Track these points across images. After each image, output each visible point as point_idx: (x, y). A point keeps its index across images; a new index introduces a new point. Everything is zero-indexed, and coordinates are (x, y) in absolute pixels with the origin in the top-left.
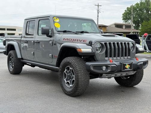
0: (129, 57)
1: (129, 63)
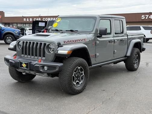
1: (25, 62)
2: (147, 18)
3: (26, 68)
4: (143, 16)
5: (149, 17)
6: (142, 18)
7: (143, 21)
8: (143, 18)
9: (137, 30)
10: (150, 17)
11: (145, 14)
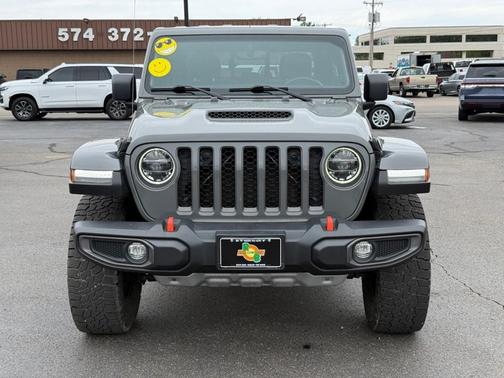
0: (315, 210)
1: (259, 240)
2: (76, 38)
3: (263, 265)
4: (62, 31)
5: (81, 34)
6: (60, 39)
7: (66, 48)
8: (63, 36)
9: (99, 80)
10: (85, 36)
11: (69, 24)
